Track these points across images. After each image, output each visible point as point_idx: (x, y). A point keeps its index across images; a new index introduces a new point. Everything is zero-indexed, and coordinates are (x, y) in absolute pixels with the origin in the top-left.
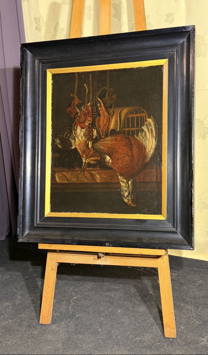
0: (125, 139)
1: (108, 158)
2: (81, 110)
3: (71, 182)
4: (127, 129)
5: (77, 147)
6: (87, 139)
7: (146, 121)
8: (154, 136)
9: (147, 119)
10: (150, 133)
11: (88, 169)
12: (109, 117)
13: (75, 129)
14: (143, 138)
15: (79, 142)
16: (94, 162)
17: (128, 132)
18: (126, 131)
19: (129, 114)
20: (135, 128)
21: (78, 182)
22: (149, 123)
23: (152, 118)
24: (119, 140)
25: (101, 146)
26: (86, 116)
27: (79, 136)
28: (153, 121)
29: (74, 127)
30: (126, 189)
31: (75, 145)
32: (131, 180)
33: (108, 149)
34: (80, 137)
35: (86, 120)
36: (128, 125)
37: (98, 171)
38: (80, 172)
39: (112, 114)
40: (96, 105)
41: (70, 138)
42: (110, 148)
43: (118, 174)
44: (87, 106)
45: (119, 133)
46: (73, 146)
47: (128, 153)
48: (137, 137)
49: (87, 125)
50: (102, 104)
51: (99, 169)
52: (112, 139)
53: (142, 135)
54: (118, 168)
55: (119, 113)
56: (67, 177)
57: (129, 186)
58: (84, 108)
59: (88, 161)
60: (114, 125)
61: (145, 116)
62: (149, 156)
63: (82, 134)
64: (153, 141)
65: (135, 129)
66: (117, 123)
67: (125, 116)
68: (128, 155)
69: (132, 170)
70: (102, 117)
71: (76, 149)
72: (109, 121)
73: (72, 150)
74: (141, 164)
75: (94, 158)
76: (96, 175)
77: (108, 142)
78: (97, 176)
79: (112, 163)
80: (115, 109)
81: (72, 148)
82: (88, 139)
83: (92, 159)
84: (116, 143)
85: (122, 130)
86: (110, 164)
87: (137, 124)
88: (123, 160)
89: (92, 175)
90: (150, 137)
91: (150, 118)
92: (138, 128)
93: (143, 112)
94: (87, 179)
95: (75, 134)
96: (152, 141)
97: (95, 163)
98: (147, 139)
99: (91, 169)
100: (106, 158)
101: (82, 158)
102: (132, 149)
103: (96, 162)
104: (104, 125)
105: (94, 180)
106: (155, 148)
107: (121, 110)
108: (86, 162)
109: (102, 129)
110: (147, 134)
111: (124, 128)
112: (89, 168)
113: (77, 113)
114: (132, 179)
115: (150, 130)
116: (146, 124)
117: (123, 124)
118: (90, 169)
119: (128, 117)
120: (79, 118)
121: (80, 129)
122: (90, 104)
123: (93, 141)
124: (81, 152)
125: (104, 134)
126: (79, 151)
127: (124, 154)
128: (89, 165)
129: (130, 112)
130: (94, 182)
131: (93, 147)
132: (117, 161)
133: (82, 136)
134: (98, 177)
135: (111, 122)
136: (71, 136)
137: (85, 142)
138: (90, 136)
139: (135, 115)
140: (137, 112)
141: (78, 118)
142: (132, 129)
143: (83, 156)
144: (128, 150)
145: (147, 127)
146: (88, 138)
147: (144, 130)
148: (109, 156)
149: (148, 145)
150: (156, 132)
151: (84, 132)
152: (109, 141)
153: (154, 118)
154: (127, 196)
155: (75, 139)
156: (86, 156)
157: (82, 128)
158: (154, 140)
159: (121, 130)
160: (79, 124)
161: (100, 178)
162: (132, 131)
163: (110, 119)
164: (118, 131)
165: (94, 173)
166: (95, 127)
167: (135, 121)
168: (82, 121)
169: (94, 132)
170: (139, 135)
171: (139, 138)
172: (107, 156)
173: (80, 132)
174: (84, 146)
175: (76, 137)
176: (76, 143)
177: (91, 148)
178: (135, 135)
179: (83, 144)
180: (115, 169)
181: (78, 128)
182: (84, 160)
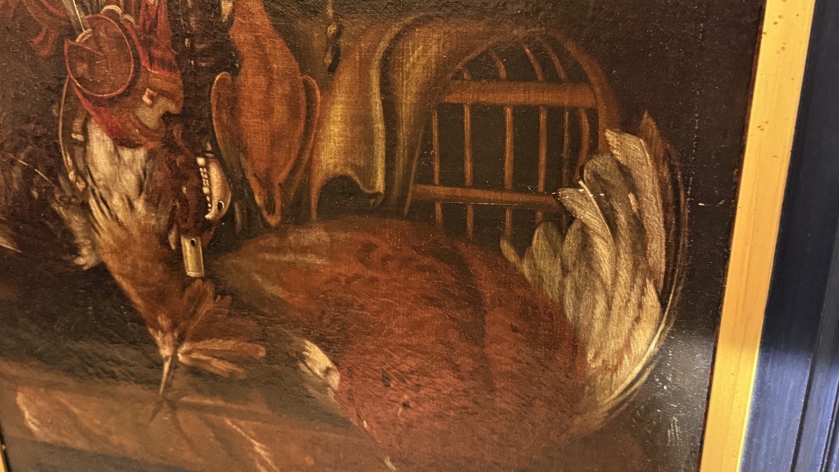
0: (427, 261)
1: (318, 359)
2: (91, 7)
3: (109, 450)
4: (442, 191)
5: (112, 264)
7: (597, 147)
8: (650, 272)
9: (611, 136)
10: (624, 244)
11: (197, 400)
12: (306, 83)
13: (76, 142)
14: (564, 275)
15: (117, 231)
16: (230, 367)
17: (454, 211)
18: (438, 208)
19: (459, 75)
20: (500, 187)
21: (152, 460)
22: (624, 171)
23: (653, 131)
24: (385, 259)
25: (265, 275)
26: (137, 58)
27: (111, 195)
28: (655, 159)
29: (68, 130)
31: (94, 247)
33: (315, 307)
34: (116, 202)
35: (139, 86)
36: (452, 161)
37: (260, 424)
38: (152, 407)
39: (328, 61)
41: (53, 196)
43: (389, 463)
45: (386, 207)
46: (84, 251)
48: (520, 256)
49: (147, 123)
51: (268, 412)
52: (333, 241)
54: (386, 428)
55: (376, 63)
56: (84, 421)
59: (186, 353)
60: (348, 152)
61: (593, 114)
62: (608, 400)
63: (129, 180)
64: (640, 306)
65: (506, 196)
66: (369, 140)
70: (251, 80)
71: (101, 270)
72: (303, 111)
75: (230, 344)
76: (252, 445)
77: (311, 259)
78: (258, 450)
79: (348, 393)
80: (344, 21)
81: (80, 261)
82: (171, 220)
84: (368, 273)
85: (405, 188)
86: (331, 395)
87: (525, 160)
89: (226, 439)
90: (624, 276)
91: (628, 126)
92: (525, 191)
93: (577, 77)
95: (78, 173)
96: (634, 300)
97: (232, 373)
98: (598, 284)
99: (220, 403)
100: (303, 359)
101: (151, 330)
102: (484, 333)
104: (275, 140)
105: (240, 467)
106: (654, 357)
107: (394, 40)
108: (181, 358)
109: (262, 166)
110: (602, 249)
111: (419, 181)
112: (204, 394)
113: (72, 32)
115: (622, 218)
116: (596, 175)
117: (412, 148)
118: (209, 402)
119: (453, 98)
120: (91, 70)
121: (109, 144)
123: (208, 236)
125: (278, 202)
126: (126, 285)
129: (468, 66)
131: (210, 274)
133: (131, 192)
134: (263, 453)
135: (320, 125)
136: (57, 183)
137: (155, 240)
138: (184, 201)
139: (504, 95)
140: (521, 72)
141: (82, 68)
142: (478, 193)
143: (154, 319)
145: (598, 200)
146: (172, 213)
147: (571, 218)
148: (326, 350)
149: (598, 326)
150: (672, 249)
151: (138, 167)
152: (319, 255)
153: (665, 133)
155: (85, 208)
156: (174, 325)
157: (121, 140)
158: (652, 298)
159: (395, 193)
160: (98, 113)
161: (276, 464)
162: (479, 209)
163: (310, 100)
164: (377, 195)
165: (239, 430)
166: (209, 147)
167: (508, 140)
168: (110, 92)
169: (209, 178)
170: (537, 250)
171: (535, 265)
172: (308, 342)
173: (112, 163)
174: (152, 261)
175: (94, 201)
176: (97, 235)
177: (199, 282)
178: (506, 245)
179: (147, 246)
180: (365, 430)
181: (95, 139)
182: (164, 343)
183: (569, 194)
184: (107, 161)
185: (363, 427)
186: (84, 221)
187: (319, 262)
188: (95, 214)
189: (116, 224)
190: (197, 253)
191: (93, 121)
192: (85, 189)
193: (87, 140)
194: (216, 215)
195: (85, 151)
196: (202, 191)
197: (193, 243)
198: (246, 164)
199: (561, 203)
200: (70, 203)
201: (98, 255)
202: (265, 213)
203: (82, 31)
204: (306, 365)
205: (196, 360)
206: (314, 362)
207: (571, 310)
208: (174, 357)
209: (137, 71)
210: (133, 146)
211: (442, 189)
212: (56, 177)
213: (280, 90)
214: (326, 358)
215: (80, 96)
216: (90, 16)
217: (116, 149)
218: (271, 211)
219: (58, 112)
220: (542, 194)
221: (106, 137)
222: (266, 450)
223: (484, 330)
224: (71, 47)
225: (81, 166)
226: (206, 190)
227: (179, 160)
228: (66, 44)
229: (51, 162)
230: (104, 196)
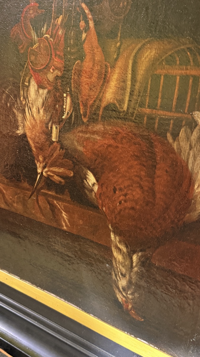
1: (91, 179)
2: (40, 35)
3: (13, 210)
4: (148, 111)
5: (28, 134)
6: (48, 118)
11: (46, 192)
12: (106, 66)
13: (26, 86)
14: (190, 149)
15: (32, 121)
16: (60, 179)
18: (145, 117)
19: (161, 63)
20: (171, 111)
21: (26, 215)
24: (122, 138)
25: (79, 142)
26: (51, 55)
27: (33, 107)
29: (24, 81)
30: (124, 270)
31: (24, 126)
32: (140, 254)
33: (94, 157)
34: (34, 110)
35: (50, 65)
36: (153, 98)
37: (66, 204)
38: (31, 193)
39: (115, 56)
40: (78, 26)
41: (14, 106)
42: (98, 156)
43: (110, 227)
44: (56, 25)
46: (20, 128)
47: (141, 179)
48: (174, 140)
49: (50, 80)
50: (91, 24)
51: (70, 199)
52: (104, 130)
53: (188, 138)
54: (113, 211)
55: (132, 58)
56: (6, 196)
57: (132, 267)
58: (47, 30)
59: (46, 172)
60: (115, 93)
63: (40, 101)
65: (172, 114)
66: (124, 89)
67: (147, 70)
68: (140, 184)
69: (146, 229)
71: (24, 136)
72: (103, 76)
73: (18, 137)
74: (173, 222)
75: (61, 170)
76: (62, 213)
77: (96, 137)
78: (64, 215)
79: (100, 194)
80: (124, 41)
81: (18, 132)
82: (51, 118)
83: (56, 170)
84: (115, 144)
85: (134, 109)
86: (93, 194)
87: (181, 98)
88: (125, 195)
89: (53, 208)
94: (43, 215)
95: (24, 98)
97: (60, 182)
99: (54, 193)
100: (86, 178)
101: (36, 161)
102: (155, 173)
103: (63, 181)
105: (56, 222)
107: (140, 49)
108: (44, 174)
109: (85, 98)
111: (140, 106)
112: (49, 190)
113: (32, 44)
114: (141, 251)
117: (139, 92)
118: (50, 193)
119: (158, 72)
120: (36, 59)
121: (36, 87)
122: (62, 20)
123: (62, 124)
124: (35, 147)
125: (88, 113)
126: (31, 142)
127: (129, 179)
128: (49, 182)
129: (165, 59)
130: (54, 225)
131: (60, 141)
132: (112, 192)
133: (40, 107)
134: (65, 217)
135: (108, 82)
136: (16, 101)
137: (44, 125)
138: (57, 111)
139: (177, 72)
140: (184, 62)
141: (33, 58)
142: (161, 112)
143: (38, 157)
144: (143, 173)
146: (51, 116)
147: (196, 124)
148: (95, 175)
151: (44, 96)
152: (99, 136)
154: (124, 289)
155: (24, 111)
156: (44, 159)
157: (40, 86)
159: (130, 111)
160: (35, 75)
161: (69, 222)
162: (161, 119)
163: (106, 72)
164: (124, 111)
165: (58, 206)
166: (69, 90)
167: (176, 90)
168: (40, 67)
169: (66, 102)
170: (181, 138)
171: (179, 144)
172: (89, 171)
173: (36, 94)
174: (41, 133)
175: (27, 109)
176: (25, 122)
177: (56, 143)
178: (169, 135)
179: (41, 127)
180: (104, 212)
181: (32, 85)
182: (40, 167)
183: (197, 114)
184: (34, 94)
185: (103, 210)
186: (22, 116)
187: (98, 138)
188: (26, 114)
189: (33, 118)
190: (57, 132)
191: (33, 78)
192: (25, 104)
193: (29, 85)
194: (66, 117)
195: (28, 89)
196: (63, 107)
197: (56, 127)
198: (80, 97)
199: (193, 118)
200: (19, 109)
201: (24, 130)
202: (83, 117)
203: (35, 44)
204: (86, 181)
205: (49, 175)
206: (90, 180)
207: (191, 165)
208: (42, 173)
209: (50, 59)
210: (44, 88)
211: (148, 110)
212: (17, 99)
213: (97, 68)
214: (94, 179)
215: (30, 68)
216: (39, 38)
217: (38, 89)
218: (85, 116)
219: (22, 74)
220: (187, 113)
221: (36, 84)
222: (66, 216)
223: (155, 172)
224: (31, 50)
225: (25, 95)
226: (64, 107)
227: (58, 94)
228: (29, 49)
229: (16, 92)
230: (31, 107)
